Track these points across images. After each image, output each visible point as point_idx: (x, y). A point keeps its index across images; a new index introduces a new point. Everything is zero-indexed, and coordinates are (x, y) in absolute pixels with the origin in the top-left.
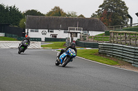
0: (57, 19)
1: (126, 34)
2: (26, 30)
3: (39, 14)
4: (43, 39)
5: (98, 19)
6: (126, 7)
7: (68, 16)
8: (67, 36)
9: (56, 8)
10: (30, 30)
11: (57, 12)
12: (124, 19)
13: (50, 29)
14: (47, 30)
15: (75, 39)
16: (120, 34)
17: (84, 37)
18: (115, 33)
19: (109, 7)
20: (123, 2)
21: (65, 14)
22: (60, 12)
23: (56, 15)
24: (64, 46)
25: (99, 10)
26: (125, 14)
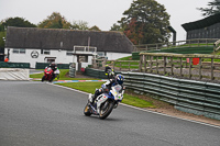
0: (56, 33)
1: (165, 57)
2: (6, 50)
3: (28, 24)
4: (33, 65)
5: (122, 33)
6: (166, 14)
7: (74, 27)
8: (71, 59)
9: (55, 14)
10: (11, 50)
11: (56, 21)
12: (163, 33)
13: (45, 48)
14: (39, 51)
15: (84, 65)
16: (155, 57)
17: (98, 62)
18: (148, 57)
19: (140, 14)
20: (162, 7)
21: (69, 24)
22: (60, 22)
23: (53, 27)
24: (67, 76)
25: (123, 19)
26: (165, 25)
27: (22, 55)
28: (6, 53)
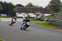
0: (30, 8)
1: (61, 15)
2: (16, 13)
3: (22, 6)
4: (24, 17)
5: (49, 8)
6: (61, 3)
7: (35, 7)
9: (30, 3)
10: (18, 13)
11: (30, 5)
12: (60, 8)
13: (27, 12)
14: (26, 13)
15: (38, 17)
16: (58, 15)
17: (42, 16)
18: (56, 15)
19: (54, 3)
20: (60, 1)
21: (34, 6)
23: (29, 7)
24: (33, 20)
25: (49, 4)
26: (61, 6)
27: (21, 14)
28: (16, 14)
